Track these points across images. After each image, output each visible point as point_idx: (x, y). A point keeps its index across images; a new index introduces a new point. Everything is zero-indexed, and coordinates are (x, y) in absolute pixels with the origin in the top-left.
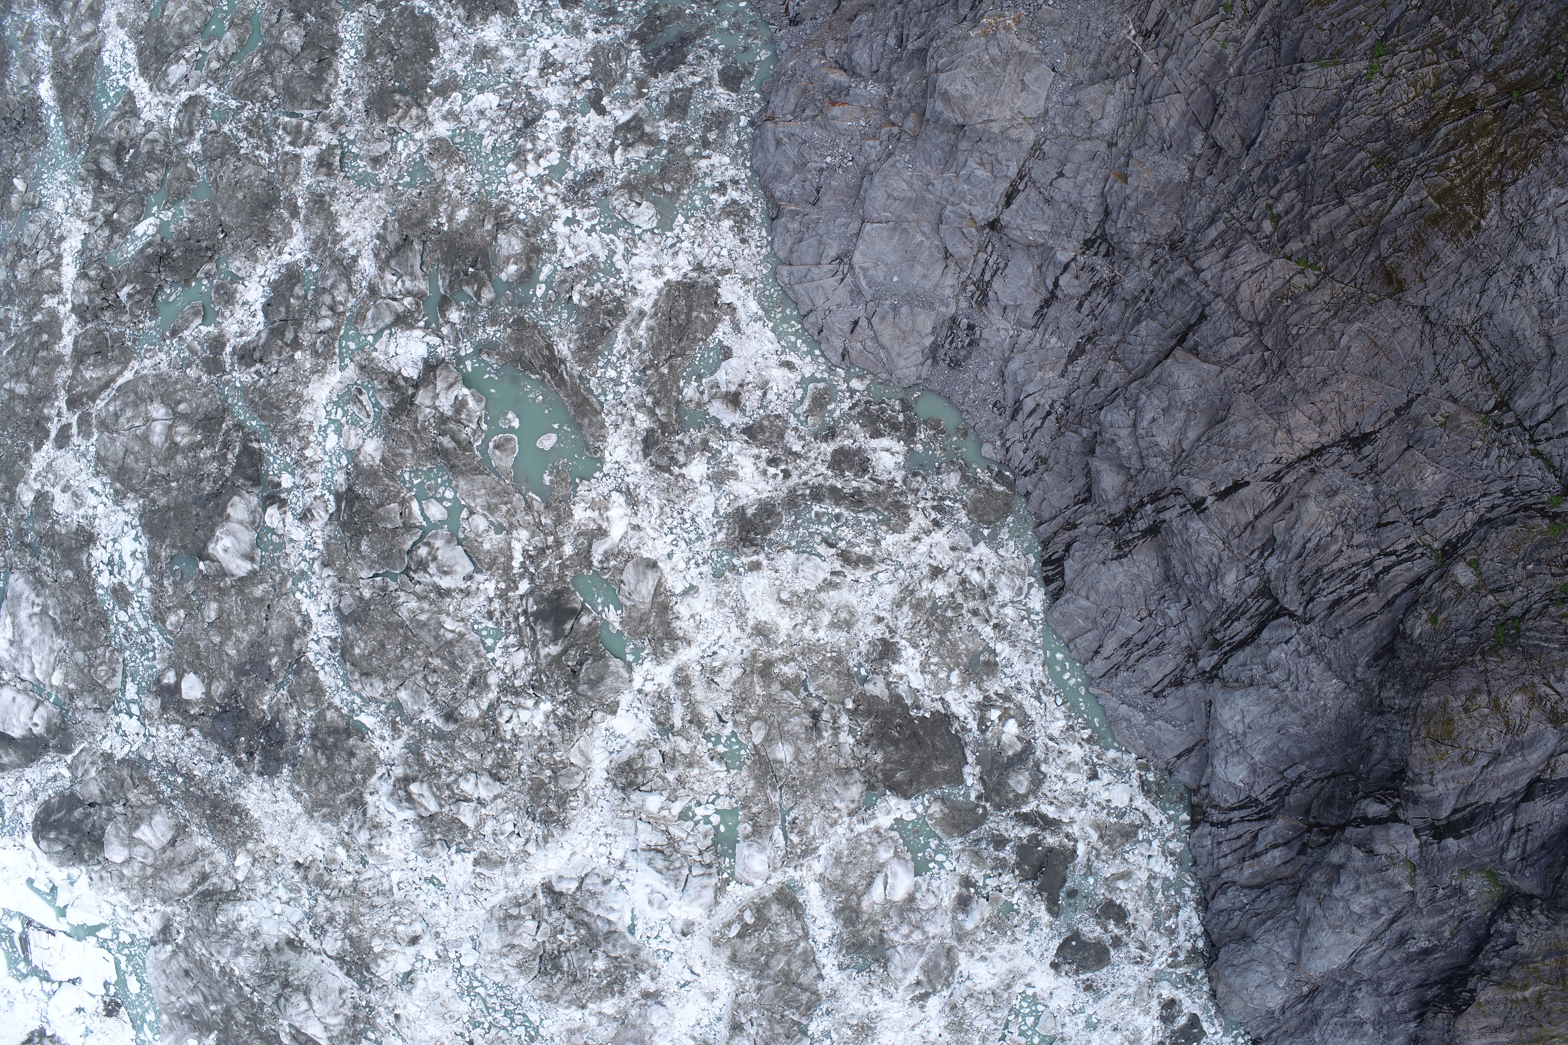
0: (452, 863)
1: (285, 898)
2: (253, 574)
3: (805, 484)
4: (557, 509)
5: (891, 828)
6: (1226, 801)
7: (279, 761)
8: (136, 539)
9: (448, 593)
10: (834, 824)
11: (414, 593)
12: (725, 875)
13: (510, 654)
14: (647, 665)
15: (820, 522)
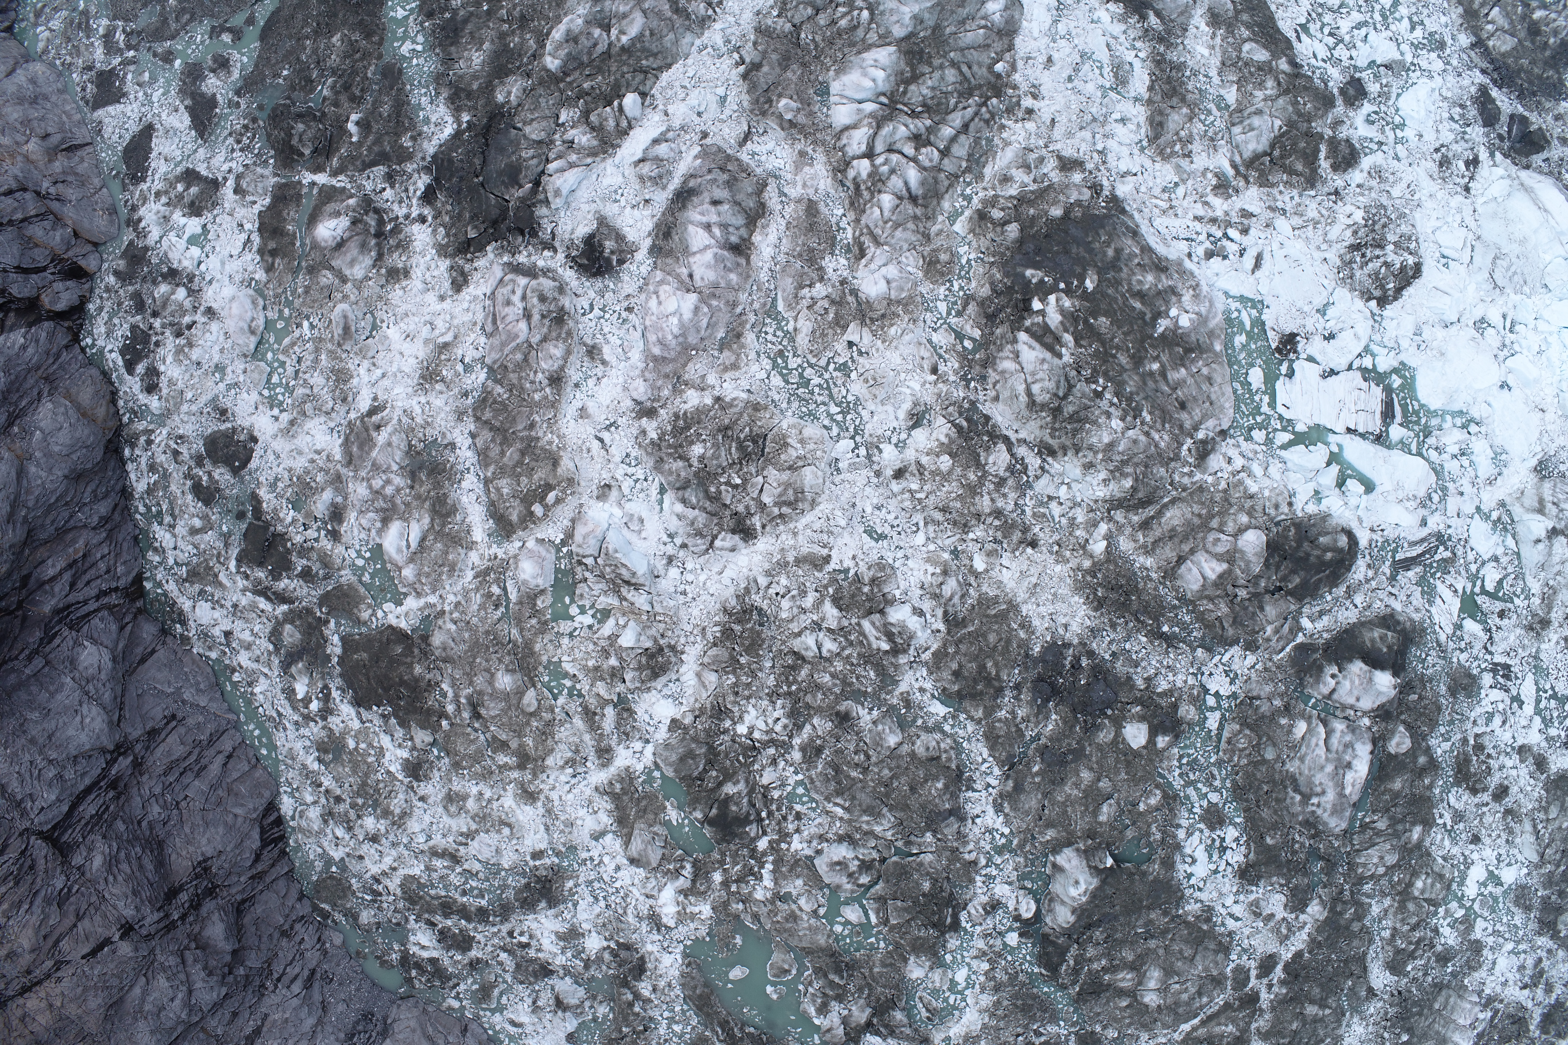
0: (854, 558)
1: (1053, 505)
2: (1056, 850)
3: (494, 925)
4: (728, 915)
5: (406, 595)
6: (102, 619)
7: (1042, 658)
8: (1189, 876)
9: (841, 839)
10: (458, 604)
11: (877, 837)
12: (565, 550)
13: (779, 779)
14: (640, 767)
15: (480, 890)
